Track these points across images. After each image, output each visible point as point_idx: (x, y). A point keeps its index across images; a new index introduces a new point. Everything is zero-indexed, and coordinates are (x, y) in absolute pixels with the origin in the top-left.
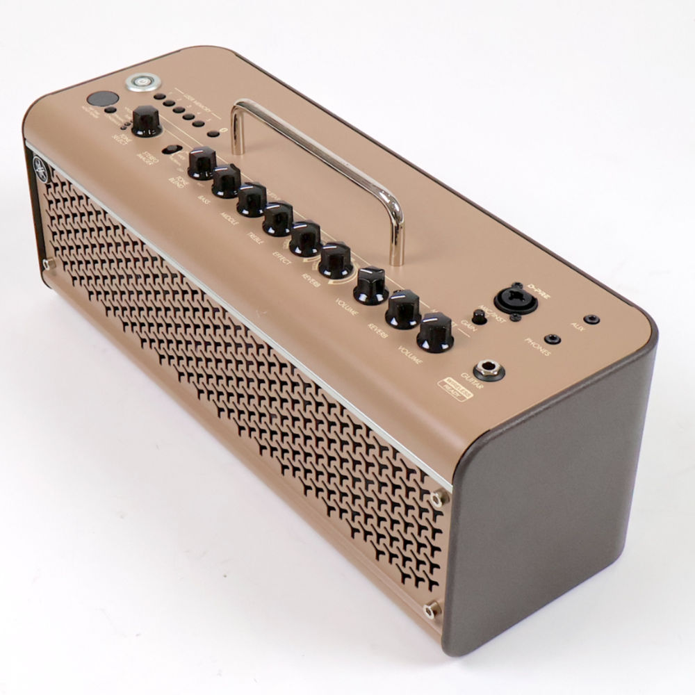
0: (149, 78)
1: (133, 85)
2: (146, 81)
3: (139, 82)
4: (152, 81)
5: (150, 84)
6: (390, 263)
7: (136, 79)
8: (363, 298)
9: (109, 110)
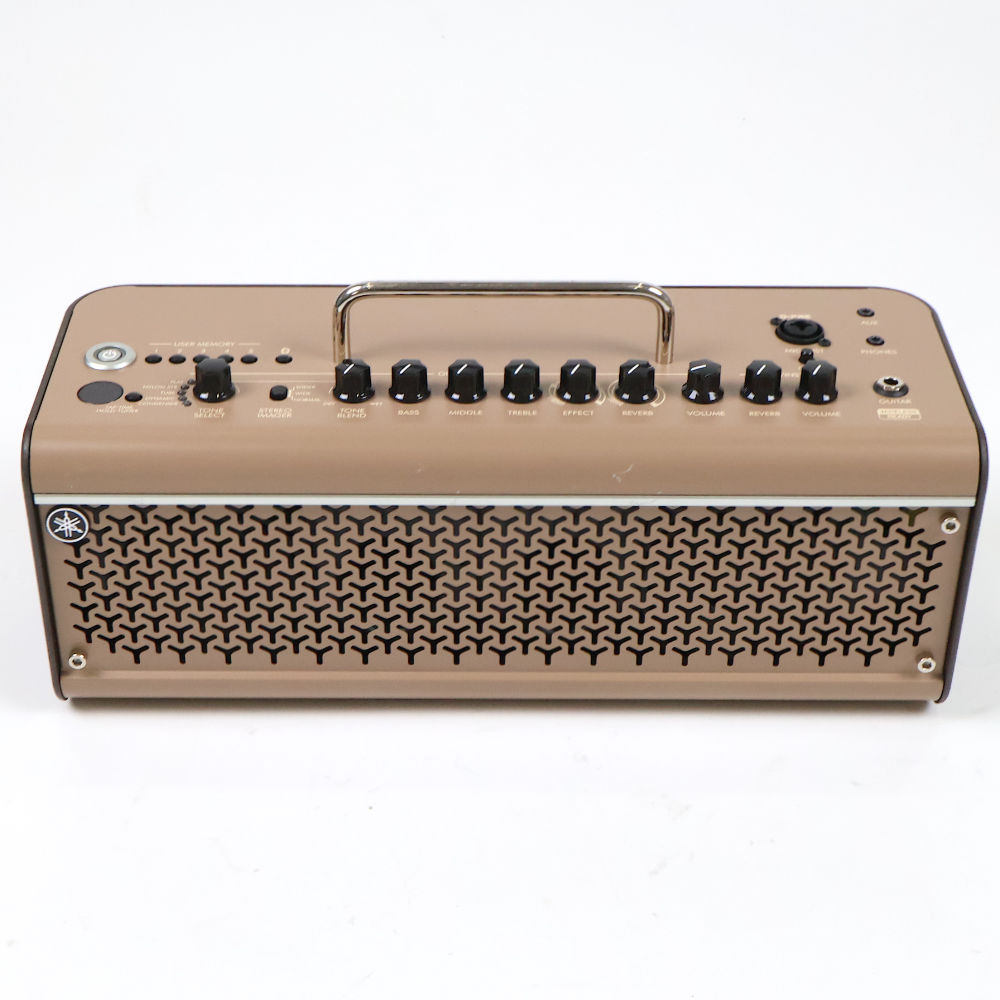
0: (119, 349)
1: (94, 359)
2: (115, 354)
3: (104, 355)
4: (122, 354)
5: (121, 356)
6: (657, 361)
7: (99, 351)
8: (694, 395)
9: (134, 398)
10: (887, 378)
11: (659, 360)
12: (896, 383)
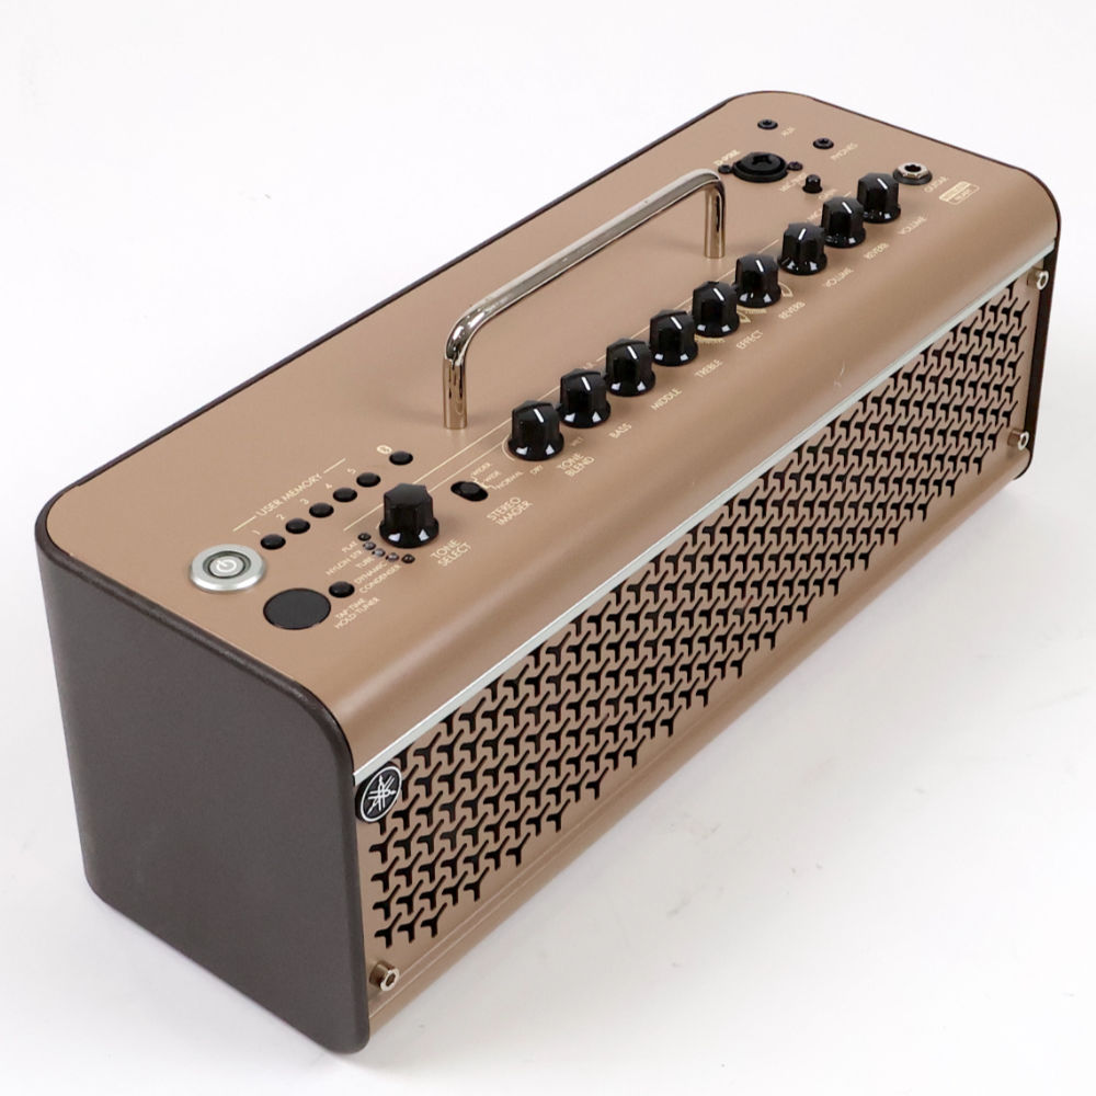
3: (218, 566)
9: (344, 591)
10: (909, 164)
11: (709, 255)
12: (918, 169)
